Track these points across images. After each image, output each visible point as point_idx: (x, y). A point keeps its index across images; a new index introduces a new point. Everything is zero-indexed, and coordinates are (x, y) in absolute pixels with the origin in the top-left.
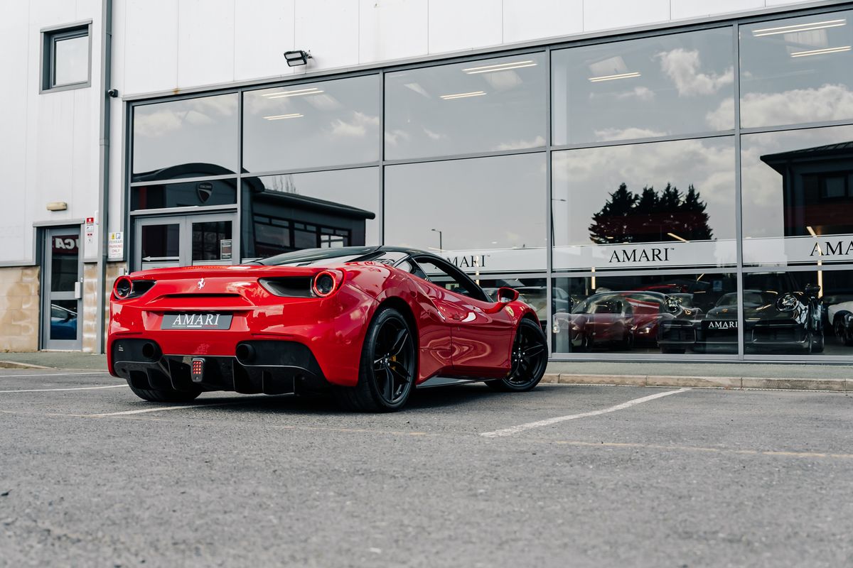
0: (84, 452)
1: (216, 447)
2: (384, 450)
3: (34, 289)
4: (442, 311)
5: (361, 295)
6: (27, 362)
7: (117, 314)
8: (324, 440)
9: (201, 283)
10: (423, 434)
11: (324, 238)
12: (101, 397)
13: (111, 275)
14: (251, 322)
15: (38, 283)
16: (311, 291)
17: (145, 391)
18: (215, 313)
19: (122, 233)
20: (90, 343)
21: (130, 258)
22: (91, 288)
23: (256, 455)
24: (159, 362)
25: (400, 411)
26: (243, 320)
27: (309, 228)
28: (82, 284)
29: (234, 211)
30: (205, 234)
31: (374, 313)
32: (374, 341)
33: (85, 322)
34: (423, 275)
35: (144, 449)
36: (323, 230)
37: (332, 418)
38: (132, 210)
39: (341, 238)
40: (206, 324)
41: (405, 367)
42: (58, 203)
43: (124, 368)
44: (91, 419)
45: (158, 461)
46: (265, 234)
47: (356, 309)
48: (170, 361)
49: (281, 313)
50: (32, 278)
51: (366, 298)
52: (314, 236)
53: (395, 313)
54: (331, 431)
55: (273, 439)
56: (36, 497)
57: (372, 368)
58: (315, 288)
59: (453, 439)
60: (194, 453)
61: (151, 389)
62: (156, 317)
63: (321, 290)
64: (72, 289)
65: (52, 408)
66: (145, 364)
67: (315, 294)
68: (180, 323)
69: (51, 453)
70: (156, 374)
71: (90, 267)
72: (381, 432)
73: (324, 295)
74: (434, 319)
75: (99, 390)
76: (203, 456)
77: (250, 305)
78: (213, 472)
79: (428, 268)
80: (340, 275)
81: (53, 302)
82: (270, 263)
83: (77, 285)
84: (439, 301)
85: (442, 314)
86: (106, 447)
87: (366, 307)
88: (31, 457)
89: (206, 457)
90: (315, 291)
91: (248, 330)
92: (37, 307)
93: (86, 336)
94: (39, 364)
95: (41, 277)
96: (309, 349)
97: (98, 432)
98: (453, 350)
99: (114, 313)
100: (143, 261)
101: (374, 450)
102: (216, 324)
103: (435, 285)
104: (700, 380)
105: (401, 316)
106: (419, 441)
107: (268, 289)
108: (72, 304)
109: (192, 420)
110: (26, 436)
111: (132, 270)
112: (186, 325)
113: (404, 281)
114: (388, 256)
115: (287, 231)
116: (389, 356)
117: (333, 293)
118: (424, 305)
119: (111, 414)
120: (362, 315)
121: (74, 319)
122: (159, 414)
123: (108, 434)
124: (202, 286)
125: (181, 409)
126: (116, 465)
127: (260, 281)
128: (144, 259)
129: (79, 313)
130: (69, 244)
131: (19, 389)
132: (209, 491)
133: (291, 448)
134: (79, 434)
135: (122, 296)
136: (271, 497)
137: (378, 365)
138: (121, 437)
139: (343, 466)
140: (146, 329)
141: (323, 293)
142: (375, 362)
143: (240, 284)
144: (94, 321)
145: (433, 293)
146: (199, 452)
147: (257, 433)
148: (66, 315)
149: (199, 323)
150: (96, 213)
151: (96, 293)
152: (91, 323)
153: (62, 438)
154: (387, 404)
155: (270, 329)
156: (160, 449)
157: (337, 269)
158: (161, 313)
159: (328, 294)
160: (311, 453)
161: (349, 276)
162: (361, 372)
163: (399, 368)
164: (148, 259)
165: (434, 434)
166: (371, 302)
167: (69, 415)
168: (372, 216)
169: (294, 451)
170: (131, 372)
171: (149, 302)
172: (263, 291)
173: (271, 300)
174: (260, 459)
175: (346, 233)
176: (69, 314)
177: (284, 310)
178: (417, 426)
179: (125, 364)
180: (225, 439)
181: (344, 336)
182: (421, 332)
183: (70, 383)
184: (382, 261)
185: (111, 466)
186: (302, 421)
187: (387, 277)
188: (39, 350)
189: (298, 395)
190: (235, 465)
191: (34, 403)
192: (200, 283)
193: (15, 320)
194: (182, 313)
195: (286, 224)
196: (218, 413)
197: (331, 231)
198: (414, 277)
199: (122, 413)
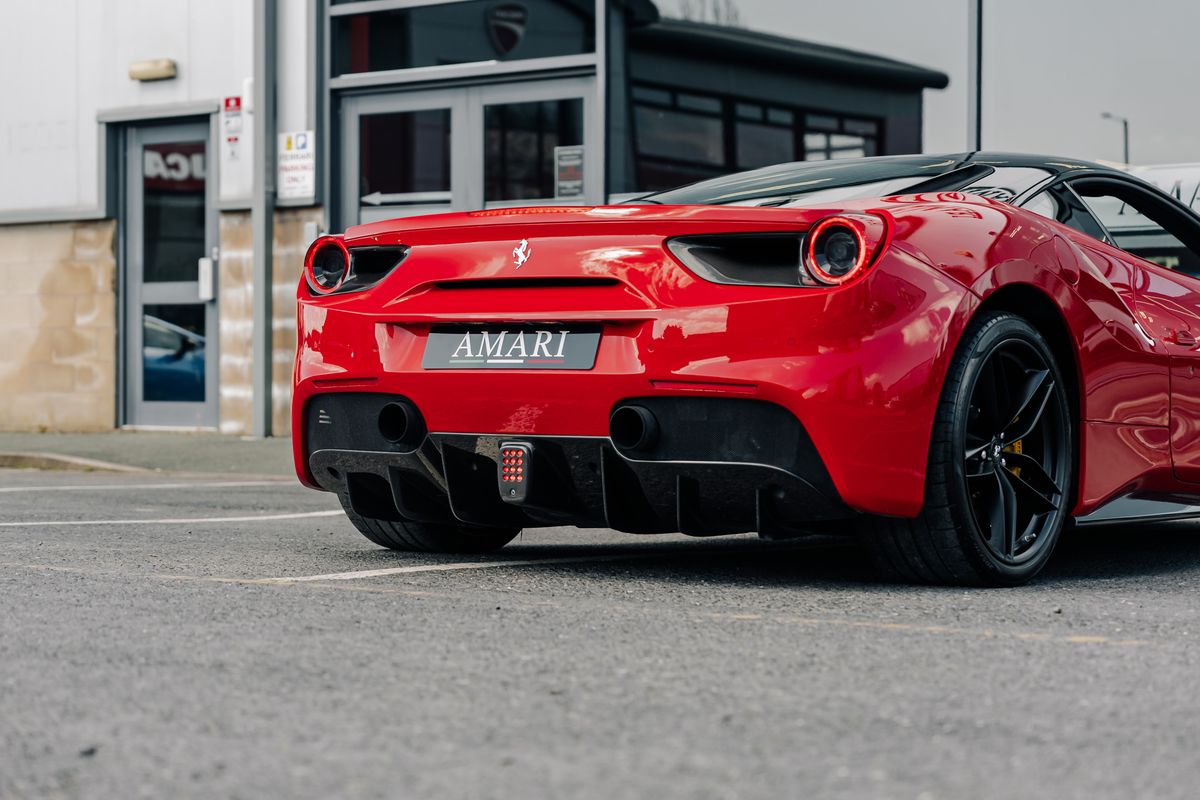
0: (256, 664)
1: (572, 659)
2: (1002, 677)
3: (102, 279)
4: (1144, 323)
5: (930, 279)
6: (91, 456)
7: (314, 332)
8: (842, 648)
9: (521, 251)
10: (1102, 639)
11: (814, 141)
12: (276, 540)
13: (285, 242)
14: (650, 351)
15: (112, 262)
16: (802, 269)
17: (384, 525)
18: (555, 328)
19: (311, 136)
20: (237, 409)
21: (330, 196)
22: (238, 274)
23: (673, 679)
24: (418, 451)
25: (1033, 584)
26: (629, 346)
27: (775, 115)
28: (215, 265)
29: (588, 71)
30: (510, 135)
31: (965, 331)
32: (966, 398)
33: (226, 359)
34: (1094, 228)
35: (398, 658)
36: (812, 121)
37: (857, 600)
38: (334, 74)
39: (858, 141)
40: (535, 354)
41: (1047, 468)
42: (156, 62)
43: (332, 465)
44: (261, 587)
45: (434, 688)
46: (663, 134)
47: (918, 316)
48: (446, 448)
49: (722, 327)
50: (96, 250)
51: (944, 288)
52: (786, 138)
53: (1020, 326)
54: (856, 629)
55: (713, 645)
56: (160, 761)
57: (959, 471)
58: (811, 262)
59: (1184, 654)
60: (520, 671)
61: (398, 518)
62: (410, 338)
63: (827, 268)
64: (194, 276)
65: (166, 561)
66: (384, 457)
67: (811, 276)
68: (469, 354)
69: (177, 663)
70: (411, 481)
71: (235, 220)
72: (989, 633)
73: (835, 281)
74: (1124, 346)
75: (269, 523)
76: (544, 679)
77: (644, 306)
78: (573, 716)
79: (1107, 210)
80: (876, 226)
81: (149, 310)
82: (691, 201)
83: (205, 265)
84: (1137, 295)
85: (1146, 331)
86: (305, 652)
87: (945, 312)
88: (134, 670)
89: (552, 681)
90: (813, 269)
91: (641, 369)
92: (109, 323)
93: (228, 392)
94: (119, 462)
95: (119, 246)
96: (794, 418)
97: (282, 618)
98: (1173, 426)
99: (308, 330)
100: (362, 204)
101: (975, 676)
102: (559, 354)
103: (1128, 256)
105: (1038, 337)
106: (1092, 656)
107: (689, 265)
108: (193, 317)
109: (503, 596)
110: (116, 623)
111: (336, 224)
112: (485, 357)
113: (1044, 242)
114: (1000, 178)
115: (716, 127)
116: (1005, 440)
117: (859, 274)
118: (1098, 307)
119: (305, 579)
120: (932, 333)
121: (198, 353)
122: (421, 580)
123: (305, 624)
124: (522, 258)
125: (475, 570)
126: (336, 695)
127: (671, 245)
128: (368, 199)
129: (209, 338)
130: (176, 167)
131: (80, 518)
132: (571, 759)
133: (760, 665)
134: (237, 623)
135: (326, 286)
136: (725, 779)
137: (972, 465)
138: (338, 631)
139: (900, 712)
140: (386, 369)
141: (833, 273)
142: (969, 454)
143: (614, 254)
144: (245, 354)
145: (1121, 275)
146: (531, 669)
147: (671, 628)
148: (177, 344)
149: (516, 353)
150: (246, 85)
151: (250, 287)
152: (240, 361)
153: (200, 630)
154: (999, 566)
155: (693, 368)
156: (436, 660)
157: (868, 212)
158: (423, 328)
159: (846, 277)
160: (814, 679)
161: (898, 231)
162: (930, 483)
163: (1032, 472)
164: (376, 198)
165: (1131, 643)
166: (960, 298)
167: (205, 578)
168: (940, 81)
169: (769, 673)
170: (352, 477)
171: (394, 302)
172: (678, 270)
173: (699, 294)
174: (686, 690)
175: (871, 128)
176: (184, 340)
177: (730, 321)
178: (1082, 622)
179: (333, 456)
180: (591, 642)
181: (885, 388)
182: (1090, 383)
183: (198, 505)
184: (982, 191)
185: (324, 696)
186: (780, 604)
187: (998, 231)
188: (117, 426)
189: (768, 539)
190: (624, 701)
191: (121, 550)
192: (519, 252)
193: (59, 354)
194: (475, 328)
195: (714, 106)
196: (565, 580)
197: (832, 123)
198: (1071, 235)
199: (331, 576)
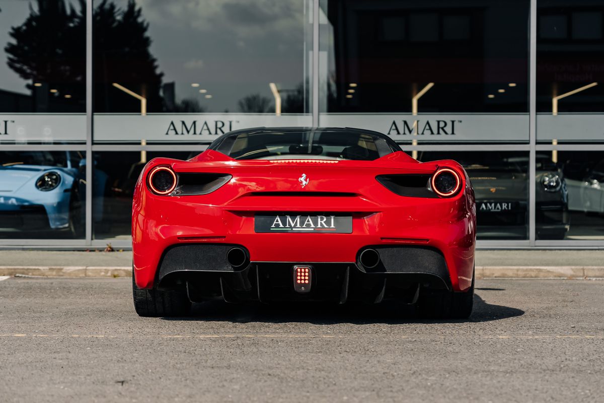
9: (303, 179)
16: (431, 190)
18: (327, 214)
24: (245, 270)
40: (319, 226)
58: (434, 187)
67: (436, 193)
68: (281, 226)
90: (435, 190)
96: (441, 253)
102: (332, 226)
104: (540, 270)
112: (291, 227)
117: (458, 192)
124: (304, 183)
141: (444, 192)
149: (308, 226)
158: (250, 214)
159: (450, 193)
